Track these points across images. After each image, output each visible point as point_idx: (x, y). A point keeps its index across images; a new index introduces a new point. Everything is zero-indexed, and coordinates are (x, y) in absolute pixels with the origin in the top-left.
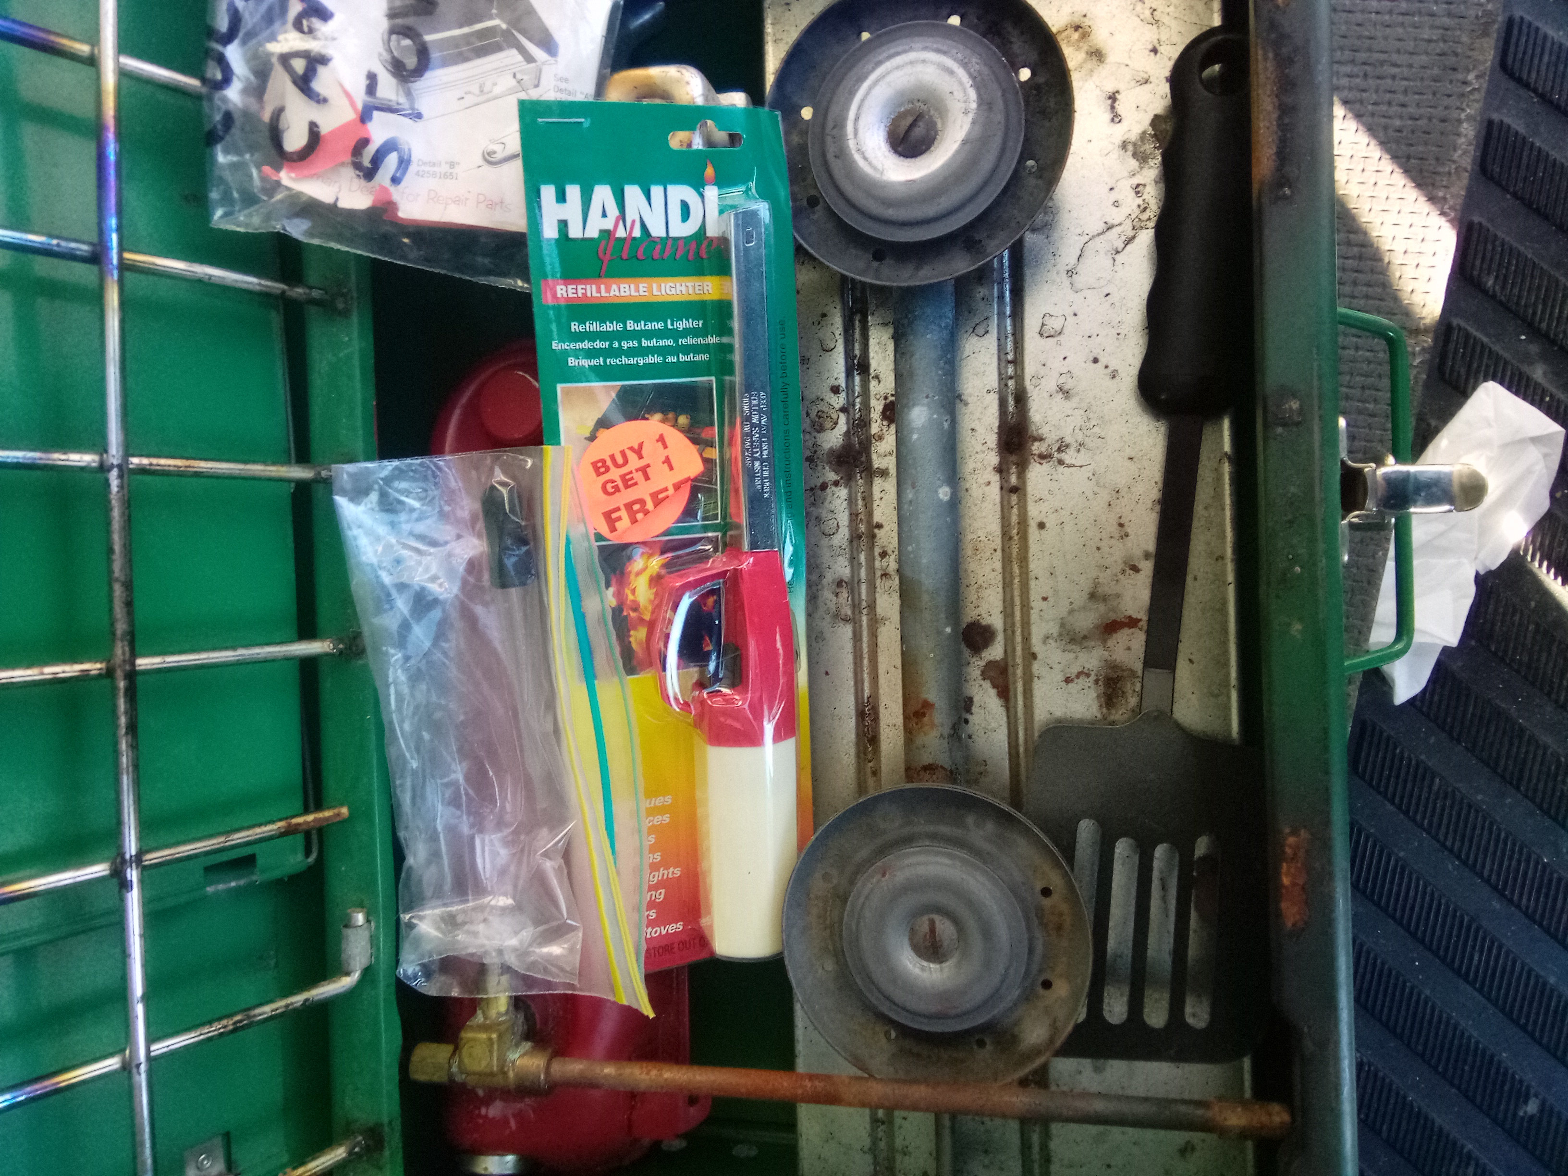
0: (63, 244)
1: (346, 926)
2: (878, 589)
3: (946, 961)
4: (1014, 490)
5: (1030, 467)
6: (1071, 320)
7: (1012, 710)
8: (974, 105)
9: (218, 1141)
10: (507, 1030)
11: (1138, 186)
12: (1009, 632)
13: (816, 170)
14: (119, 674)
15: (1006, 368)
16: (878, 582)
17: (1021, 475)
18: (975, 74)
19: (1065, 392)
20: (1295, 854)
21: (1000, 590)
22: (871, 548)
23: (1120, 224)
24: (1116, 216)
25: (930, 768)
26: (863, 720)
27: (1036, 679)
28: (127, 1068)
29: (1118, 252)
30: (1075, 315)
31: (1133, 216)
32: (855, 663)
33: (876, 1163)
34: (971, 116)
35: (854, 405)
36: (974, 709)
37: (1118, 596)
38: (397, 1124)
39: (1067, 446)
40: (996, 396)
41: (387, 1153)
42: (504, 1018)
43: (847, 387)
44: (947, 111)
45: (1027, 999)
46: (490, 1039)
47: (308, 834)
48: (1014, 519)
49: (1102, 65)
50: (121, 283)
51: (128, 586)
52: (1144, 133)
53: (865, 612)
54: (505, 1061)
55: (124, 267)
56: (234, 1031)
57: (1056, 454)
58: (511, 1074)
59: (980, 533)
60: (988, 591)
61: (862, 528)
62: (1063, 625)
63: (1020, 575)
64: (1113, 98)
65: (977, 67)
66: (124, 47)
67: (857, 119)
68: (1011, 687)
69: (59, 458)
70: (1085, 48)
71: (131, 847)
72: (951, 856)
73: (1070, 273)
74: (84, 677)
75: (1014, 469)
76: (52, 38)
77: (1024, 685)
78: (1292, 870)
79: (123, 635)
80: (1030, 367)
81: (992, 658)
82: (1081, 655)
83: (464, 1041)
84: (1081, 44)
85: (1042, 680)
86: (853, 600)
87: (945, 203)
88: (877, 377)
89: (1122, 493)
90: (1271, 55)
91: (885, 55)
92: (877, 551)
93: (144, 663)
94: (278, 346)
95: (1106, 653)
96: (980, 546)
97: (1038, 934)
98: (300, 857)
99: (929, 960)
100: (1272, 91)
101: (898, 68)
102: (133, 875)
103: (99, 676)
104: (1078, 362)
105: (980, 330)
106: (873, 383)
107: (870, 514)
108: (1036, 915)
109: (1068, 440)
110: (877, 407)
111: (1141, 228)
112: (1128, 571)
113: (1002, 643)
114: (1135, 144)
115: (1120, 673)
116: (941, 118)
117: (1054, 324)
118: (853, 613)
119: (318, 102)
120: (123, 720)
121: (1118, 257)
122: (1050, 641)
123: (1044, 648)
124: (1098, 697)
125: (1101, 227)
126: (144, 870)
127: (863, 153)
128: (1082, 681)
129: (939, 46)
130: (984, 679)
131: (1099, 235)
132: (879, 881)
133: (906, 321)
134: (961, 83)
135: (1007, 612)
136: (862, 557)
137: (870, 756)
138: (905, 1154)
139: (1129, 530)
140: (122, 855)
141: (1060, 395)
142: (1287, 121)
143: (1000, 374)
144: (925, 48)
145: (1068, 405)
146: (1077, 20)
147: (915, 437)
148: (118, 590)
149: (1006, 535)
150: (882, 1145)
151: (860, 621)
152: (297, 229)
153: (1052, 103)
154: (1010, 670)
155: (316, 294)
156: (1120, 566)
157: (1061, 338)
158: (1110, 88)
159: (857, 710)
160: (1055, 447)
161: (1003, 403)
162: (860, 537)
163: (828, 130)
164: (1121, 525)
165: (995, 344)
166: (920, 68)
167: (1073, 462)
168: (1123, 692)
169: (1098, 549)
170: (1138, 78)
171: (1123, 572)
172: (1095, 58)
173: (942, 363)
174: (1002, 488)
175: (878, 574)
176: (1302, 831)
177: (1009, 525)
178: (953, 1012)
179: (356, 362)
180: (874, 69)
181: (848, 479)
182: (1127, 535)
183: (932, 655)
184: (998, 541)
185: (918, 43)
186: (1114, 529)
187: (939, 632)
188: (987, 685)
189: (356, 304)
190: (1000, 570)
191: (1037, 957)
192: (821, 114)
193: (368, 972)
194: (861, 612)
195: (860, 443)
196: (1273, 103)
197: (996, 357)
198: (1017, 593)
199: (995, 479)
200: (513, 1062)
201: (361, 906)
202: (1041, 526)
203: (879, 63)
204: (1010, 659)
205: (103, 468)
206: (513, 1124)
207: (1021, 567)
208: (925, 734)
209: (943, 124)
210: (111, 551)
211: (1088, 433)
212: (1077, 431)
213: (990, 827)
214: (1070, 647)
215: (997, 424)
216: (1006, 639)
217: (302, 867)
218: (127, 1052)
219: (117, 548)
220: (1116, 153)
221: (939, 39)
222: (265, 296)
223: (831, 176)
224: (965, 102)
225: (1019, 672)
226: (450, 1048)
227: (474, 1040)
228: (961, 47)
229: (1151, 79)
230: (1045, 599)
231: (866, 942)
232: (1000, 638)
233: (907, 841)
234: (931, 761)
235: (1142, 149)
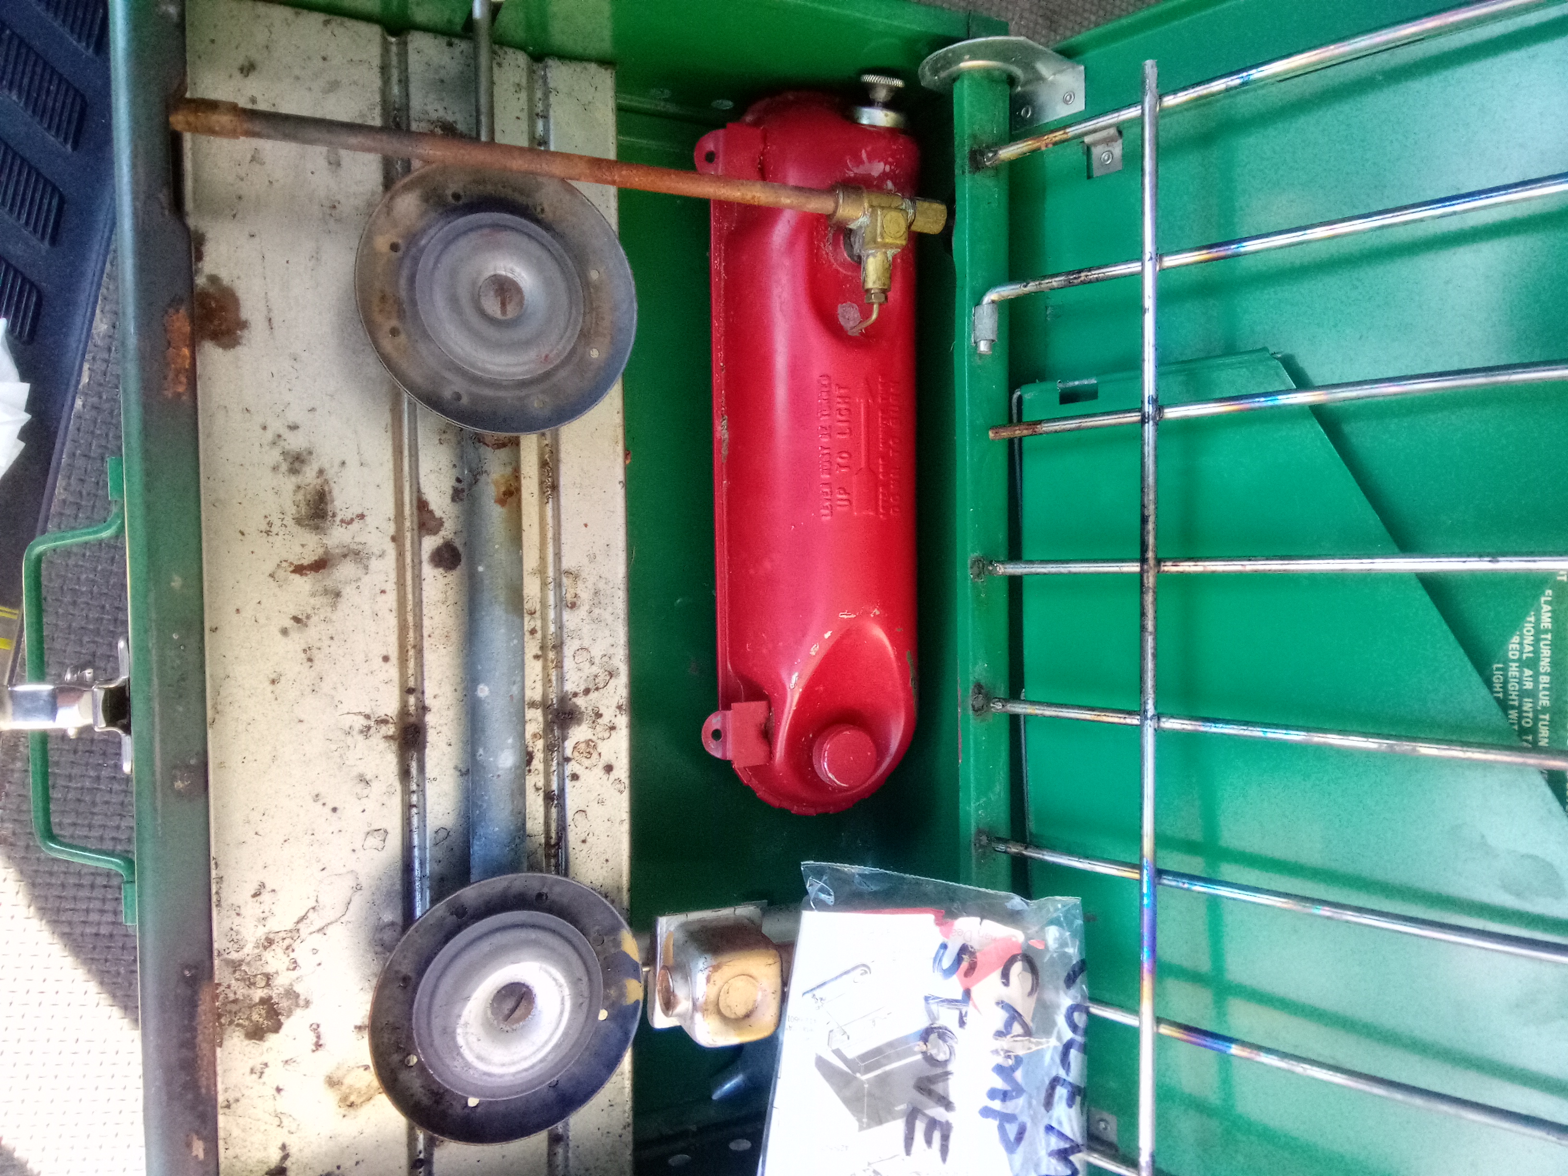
0: (1180, 884)
1: (993, 341)
2: (538, 600)
3: (490, 277)
4: (410, 691)
5: (396, 712)
6: (358, 846)
7: (415, 488)
8: (459, 1031)
9: (1096, 173)
10: (868, 244)
11: (294, 969)
12: (416, 561)
13: (597, 968)
14: (1152, 562)
15: (418, 801)
16: (538, 607)
17: (404, 705)
18: (458, 1058)
19: (364, 780)
20: (177, 376)
21: (425, 600)
22: (544, 637)
23: (311, 933)
24: (316, 940)
25: (500, 445)
26: (553, 482)
27: (392, 517)
28: (1159, 256)
29: (314, 908)
30: (354, 851)
31: (299, 941)
32: (559, 534)
33: (545, 78)
34: (462, 1021)
35: (558, 764)
36: (450, 491)
37: (313, 595)
38: (957, 171)
39: (361, 732)
40: (427, 775)
41: (967, 149)
42: (870, 252)
43: (564, 779)
44: (482, 1024)
45: (415, 235)
46: (883, 237)
47: (1020, 420)
48: (411, 664)
49: (328, 1074)
50: (1141, 858)
51: (1143, 628)
52: (288, 1017)
53: (550, 580)
54: (871, 216)
55: (1139, 867)
56: (1080, 272)
57: (372, 724)
58: (866, 205)
59: (444, 651)
60: (436, 599)
61: (551, 655)
62: (366, 567)
63: (406, 612)
64: (318, 1045)
65: (456, 1063)
66: (1134, 1033)
67: (562, 1013)
68: (415, 511)
69: (1187, 725)
70: (344, 1088)
71: (1149, 429)
72: (484, 370)
73: (358, 888)
74: (1176, 560)
75: (412, 709)
76: (1185, 1037)
77: (403, 512)
78: (180, 361)
79: (1148, 592)
80: (396, 803)
81: (433, 538)
82: (349, 540)
83: (903, 238)
84: (348, 1091)
85: (387, 516)
86: (561, 593)
87: (485, 946)
88: (538, 789)
89: (309, 689)
90: (203, 1091)
91: (537, 1068)
92: (539, 635)
93: (1135, 568)
94: (1032, 807)
95: (324, 542)
96: (443, 640)
97: (403, 294)
98: (1027, 397)
99: (506, 278)
100: (202, 1060)
101: (525, 1059)
102: (1149, 409)
103: (1165, 560)
104: (351, 809)
105: (443, 834)
106: (541, 784)
107: (545, 668)
108: (404, 312)
109: (361, 738)
110: (537, 764)
111: (291, 931)
112: (303, 618)
113: (423, 552)
114: (297, 1005)
115: (312, 522)
116: (487, 1018)
117: (374, 841)
118: (561, 579)
119: (1002, 1002)
120: (1150, 526)
121: (314, 904)
122: (378, 553)
123: (385, 547)
124: (333, 501)
125: (329, 930)
126: (1141, 410)
127: (557, 984)
128: (349, 516)
129: (489, 1079)
130: (441, 519)
131: (331, 923)
132: (552, 351)
133: (517, 841)
134: (471, 1049)
135: (418, 579)
136: (552, 628)
137: (548, 449)
138: (518, 85)
139: (303, 655)
140: (1156, 424)
141: (368, 778)
142: (188, 1035)
143: (424, 795)
144: (502, 1076)
145: (361, 768)
146: (352, 1112)
147: (510, 741)
148: (1150, 626)
149: (419, 651)
150: (539, 94)
151: (555, 572)
152: (1017, 902)
153: (386, 1037)
154: (416, 527)
155: (1002, 847)
156: (310, 622)
157: (368, 829)
158: (320, 1053)
159: (558, 491)
160: (373, 730)
161: (422, 769)
162: (554, 647)
163: (587, 1001)
164: (310, 660)
165: (428, 822)
166: (507, 1060)
167: (355, 718)
168: (308, 505)
169: (332, 638)
170: (294, 1064)
171: (308, 617)
172: (336, 1080)
173: (485, 805)
174: (423, 693)
175: (538, 614)
176: (170, 395)
177: (416, 659)
178: (486, 231)
179: (973, 794)
180: (547, 1056)
181: (563, 699)
182: (305, 651)
183: (497, 547)
184: (426, 644)
185: (507, 1081)
186: (317, 656)
187: (488, 567)
188: (438, 513)
189: (973, 840)
190: (425, 618)
191: (405, 273)
192: (592, 1014)
193: (978, 303)
194: (555, 579)
195: (552, 731)
196: (200, 1049)
197: (428, 811)
198: (410, 597)
199: (429, 701)
200: (864, 214)
201: (981, 356)
202: (386, 659)
203: (542, 1061)
204: (416, 537)
205: (1158, 717)
206: (864, 155)
207: (405, 620)
208: (503, 476)
209: (485, 1013)
210: (1155, 656)
211: (341, 744)
212: (352, 746)
213: (447, 393)
214: (360, 547)
215: (427, 751)
216: (420, 555)
217: (1025, 388)
218: (1158, 268)
219: (1150, 657)
220: (314, 999)
221: (489, 1085)
222: (1039, 847)
223: (585, 963)
224: (467, 1033)
225: (408, 524)
226: (914, 228)
227: (896, 238)
228: (471, 1080)
229: (282, 1064)
230: (383, 592)
231: (564, 300)
232: (426, 554)
233: (523, 384)
234: (497, 451)
235: (290, 1001)
